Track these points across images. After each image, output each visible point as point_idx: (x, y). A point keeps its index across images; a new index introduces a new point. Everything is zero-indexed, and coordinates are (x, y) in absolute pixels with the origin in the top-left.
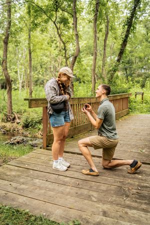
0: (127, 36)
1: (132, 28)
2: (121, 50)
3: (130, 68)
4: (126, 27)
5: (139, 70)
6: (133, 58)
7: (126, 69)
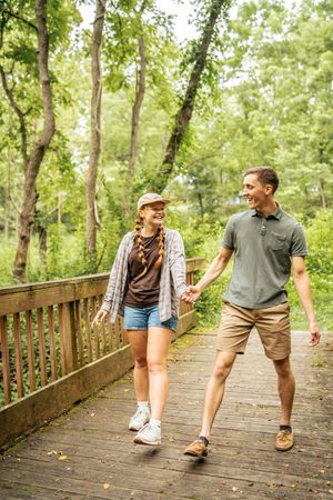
0: (192, 93)
1: (206, 71)
2: (176, 130)
3: (210, 193)
4: (190, 67)
5: (230, 198)
6: (214, 169)
7: (200, 196)
